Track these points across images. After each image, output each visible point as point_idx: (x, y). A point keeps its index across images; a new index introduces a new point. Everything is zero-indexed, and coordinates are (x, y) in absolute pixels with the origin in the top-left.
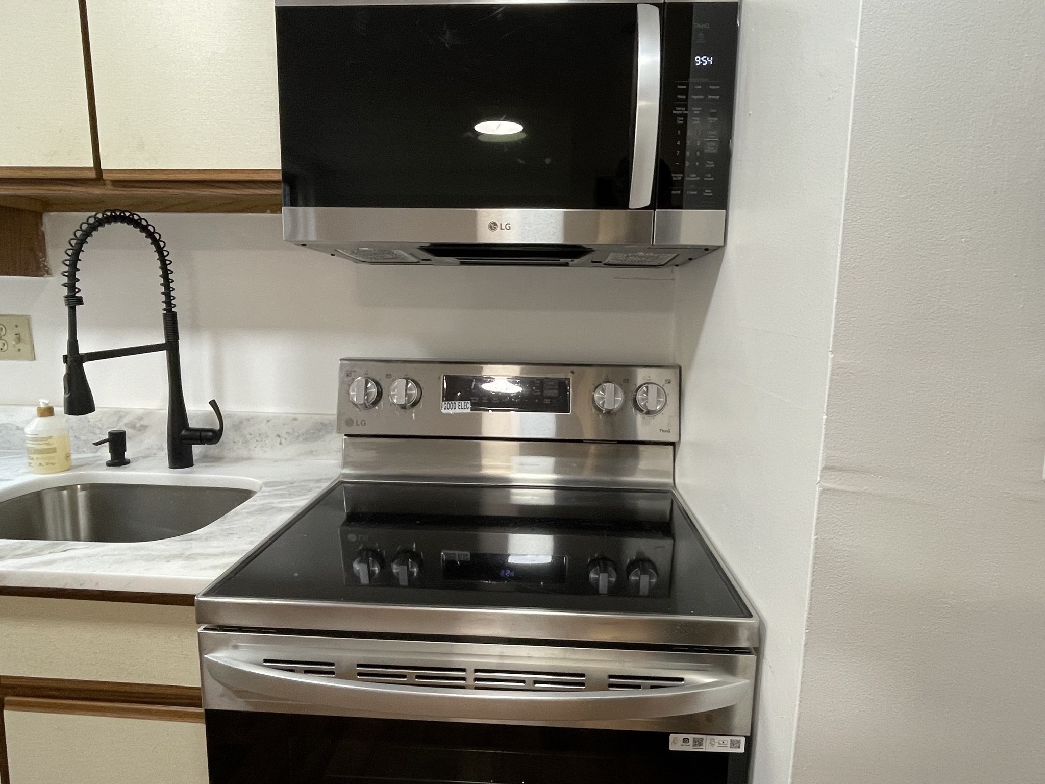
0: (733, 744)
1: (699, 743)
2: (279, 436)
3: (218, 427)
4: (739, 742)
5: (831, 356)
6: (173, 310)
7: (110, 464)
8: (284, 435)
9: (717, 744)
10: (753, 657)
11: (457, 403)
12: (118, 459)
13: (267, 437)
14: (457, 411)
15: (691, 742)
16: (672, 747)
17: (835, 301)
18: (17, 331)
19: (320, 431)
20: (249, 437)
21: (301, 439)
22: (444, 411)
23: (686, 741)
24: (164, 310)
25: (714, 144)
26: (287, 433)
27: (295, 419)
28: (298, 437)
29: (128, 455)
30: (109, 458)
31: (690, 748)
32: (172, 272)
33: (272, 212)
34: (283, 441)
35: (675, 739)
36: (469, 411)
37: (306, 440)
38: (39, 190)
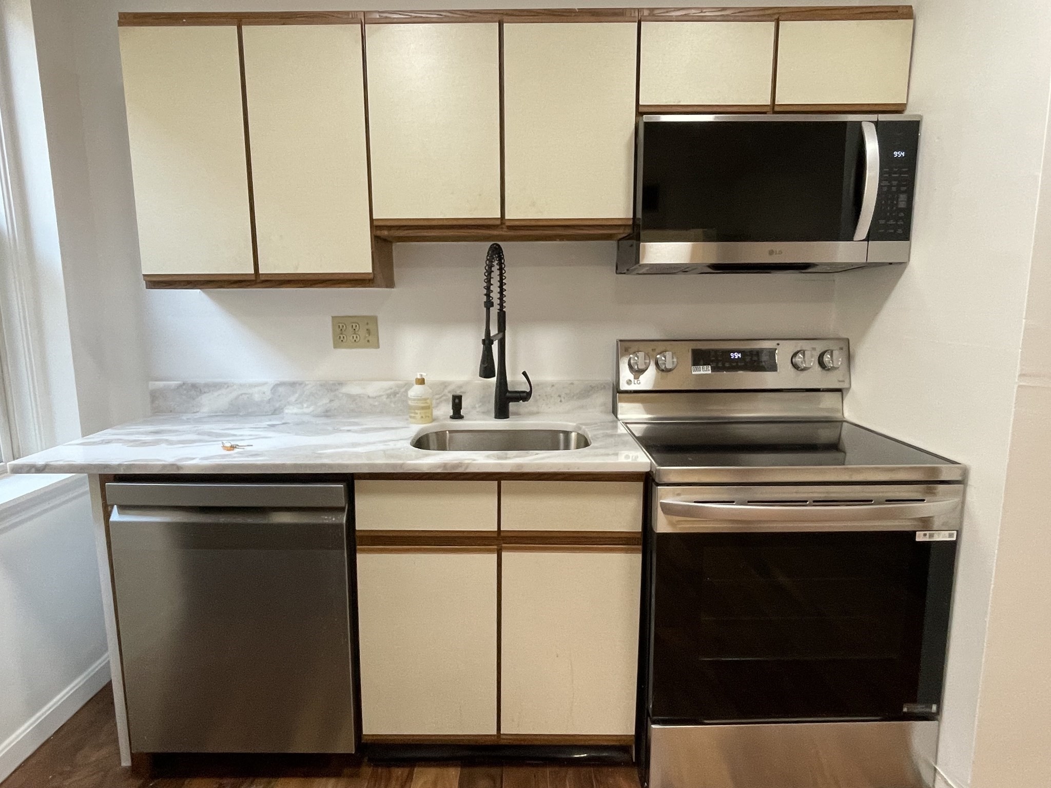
0: (951, 535)
1: (931, 536)
2: (560, 396)
3: (528, 390)
4: (953, 534)
5: (1024, 321)
6: (504, 310)
7: (453, 417)
8: (563, 395)
9: (941, 536)
10: (962, 486)
11: (701, 367)
12: (457, 414)
13: (551, 397)
14: (702, 372)
15: (928, 536)
16: (917, 539)
17: (1027, 294)
18: (367, 327)
19: (589, 392)
20: (538, 397)
21: (575, 397)
22: (693, 373)
23: (925, 535)
24: (498, 310)
25: (904, 203)
26: (566, 394)
27: (572, 384)
28: (573, 396)
29: (462, 412)
30: (452, 414)
31: (927, 539)
32: (505, 284)
33: (560, 240)
34: (563, 400)
35: (919, 535)
36: (710, 372)
37: (579, 398)
38: (458, 232)
